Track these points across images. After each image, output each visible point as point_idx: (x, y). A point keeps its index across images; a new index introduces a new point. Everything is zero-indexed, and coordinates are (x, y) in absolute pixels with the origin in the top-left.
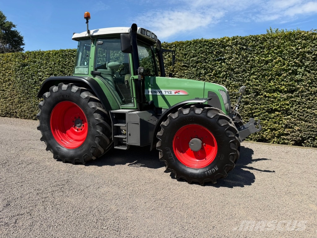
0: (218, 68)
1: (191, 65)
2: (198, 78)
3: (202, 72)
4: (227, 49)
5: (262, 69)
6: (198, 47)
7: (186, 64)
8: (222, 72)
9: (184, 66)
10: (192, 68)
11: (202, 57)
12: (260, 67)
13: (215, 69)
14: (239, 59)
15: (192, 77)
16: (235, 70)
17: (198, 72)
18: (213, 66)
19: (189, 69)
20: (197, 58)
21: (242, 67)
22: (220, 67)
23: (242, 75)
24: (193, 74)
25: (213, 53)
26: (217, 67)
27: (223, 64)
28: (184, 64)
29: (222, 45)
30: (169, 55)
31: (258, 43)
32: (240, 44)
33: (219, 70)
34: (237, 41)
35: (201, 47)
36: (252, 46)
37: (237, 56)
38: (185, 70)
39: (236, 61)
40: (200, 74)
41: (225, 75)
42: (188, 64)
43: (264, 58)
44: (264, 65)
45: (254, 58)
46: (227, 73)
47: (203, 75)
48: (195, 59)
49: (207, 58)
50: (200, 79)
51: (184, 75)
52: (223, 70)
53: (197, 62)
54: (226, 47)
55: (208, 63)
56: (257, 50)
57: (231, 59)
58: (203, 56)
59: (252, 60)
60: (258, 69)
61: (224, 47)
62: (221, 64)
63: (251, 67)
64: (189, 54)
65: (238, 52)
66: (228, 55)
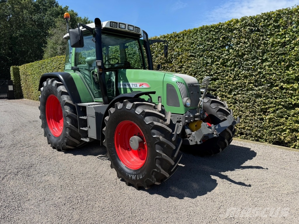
0: (225, 56)
1: (198, 54)
2: (204, 68)
3: (208, 62)
4: (234, 33)
5: (277, 53)
6: (204, 34)
7: (193, 54)
8: (229, 60)
9: (191, 56)
10: (199, 57)
11: (208, 45)
12: (274, 52)
13: (222, 57)
14: (249, 43)
15: (199, 67)
16: (244, 57)
17: (205, 62)
18: (219, 53)
19: (195, 59)
20: (203, 46)
21: (252, 53)
22: (227, 55)
23: (253, 62)
24: (200, 64)
25: (219, 39)
26: (225, 54)
27: (231, 51)
28: (191, 54)
29: (229, 29)
30: (177, 45)
31: (271, 22)
32: (249, 25)
33: (226, 58)
34: (246, 23)
35: (207, 34)
36: (263, 26)
37: (246, 40)
38: (192, 60)
39: (246, 46)
40: (207, 63)
41: (233, 64)
42: (195, 53)
43: (279, 40)
44: (280, 48)
45: (267, 41)
46: (236, 61)
47: (210, 64)
48: (201, 47)
49: (214, 45)
50: (207, 69)
51: (191, 66)
52: (231, 58)
53: (204, 51)
54: (234, 30)
55: (214, 51)
56: (270, 30)
57: (239, 44)
58: (209, 43)
59: (264, 43)
60: (272, 55)
61: (231, 31)
62: (228, 51)
63: (263, 53)
64: (196, 42)
65: (247, 36)
66: (236, 40)
